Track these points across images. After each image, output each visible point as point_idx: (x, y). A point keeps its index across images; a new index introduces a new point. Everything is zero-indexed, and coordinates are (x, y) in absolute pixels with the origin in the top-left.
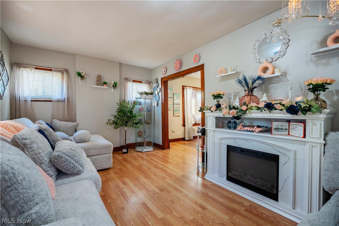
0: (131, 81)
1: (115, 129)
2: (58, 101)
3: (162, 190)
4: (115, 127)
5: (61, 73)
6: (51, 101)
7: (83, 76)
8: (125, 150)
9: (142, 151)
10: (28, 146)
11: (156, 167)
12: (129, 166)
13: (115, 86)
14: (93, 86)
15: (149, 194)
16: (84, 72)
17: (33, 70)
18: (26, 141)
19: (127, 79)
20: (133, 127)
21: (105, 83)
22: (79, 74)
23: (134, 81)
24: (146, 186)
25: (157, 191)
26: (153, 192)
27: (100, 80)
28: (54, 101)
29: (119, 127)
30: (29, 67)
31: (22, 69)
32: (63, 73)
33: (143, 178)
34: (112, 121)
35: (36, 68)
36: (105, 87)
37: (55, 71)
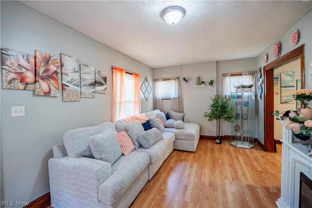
0: (228, 76)
1: (209, 121)
2: (174, 99)
3: (210, 185)
4: (209, 119)
5: (175, 80)
6: (170, 99)
7: (187, 80)
8: (218, 141)
9: (236, 146)
10: (129, 130)
11: (232, 165)
12: (209, 155)
13: (211, 83)
14: (193, 86)
15: (198, 182)
16: (188, 77)
17: (162, 81)
18: (128, 128)
19: (224, 75)
20: (227, 121)
21: (203, 83)
22: (184, 79)
23: (232, 75)
24: (202, 176)
25: (206, 184)
26: (202, 183)
27: (199, 81)
28: (171, 99)
29: (212, 120)
30: (160, 80)
31: (158, 82)
32: (176, 80)
33: (209, 169)
34: (207, 114)
35: (163, 80)
36: (203, 86)
37: (172, 79)
